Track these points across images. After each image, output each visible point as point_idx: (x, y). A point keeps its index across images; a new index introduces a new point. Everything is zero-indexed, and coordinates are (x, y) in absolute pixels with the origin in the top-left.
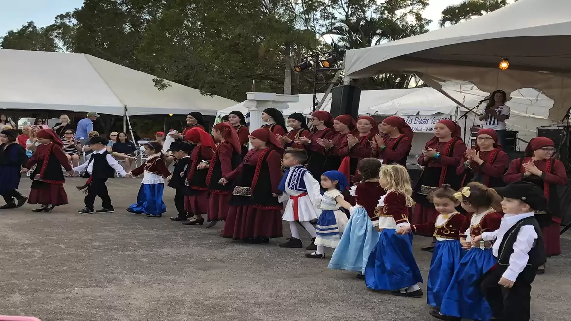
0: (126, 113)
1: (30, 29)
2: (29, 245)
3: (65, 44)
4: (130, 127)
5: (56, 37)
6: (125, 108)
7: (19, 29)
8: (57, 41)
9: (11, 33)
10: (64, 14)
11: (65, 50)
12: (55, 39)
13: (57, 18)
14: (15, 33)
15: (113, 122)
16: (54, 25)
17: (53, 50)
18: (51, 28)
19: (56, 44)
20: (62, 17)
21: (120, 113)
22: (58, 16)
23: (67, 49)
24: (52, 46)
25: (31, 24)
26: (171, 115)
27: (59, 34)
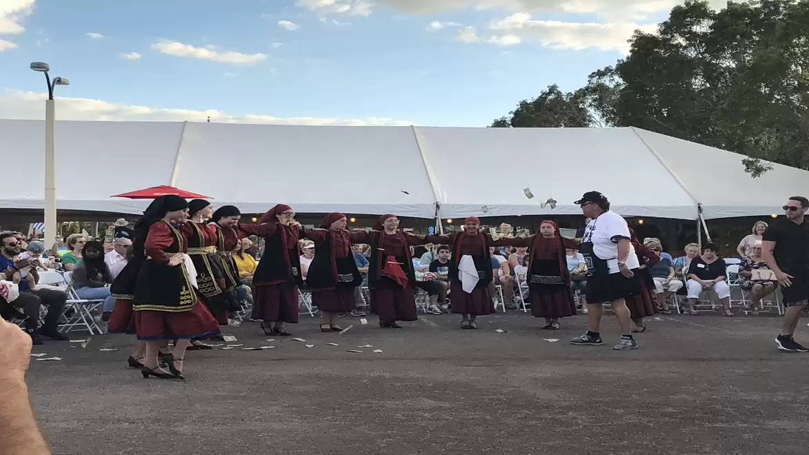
0: (701, 215)
1: (551, 97)
2: (569, 408)
3: (603, 116)
4: (709, 238)
5: (590, 105)
6: (699, 207)
7: (536, 97)
8: (591, 111)
9: (524, 105)
10: (602, 69)
11: (603, 125)
12: (589, 109)
13: (591, 76)
14: (530, 104)
15: (680, 231)
16: (587, 89)
17: (586, 126)
18: (583, 93)
19: (590, 116)
20: (600, 74)
21: (691, 216)
22: (593, 73)
23: (607, 122)
24: (584, 120)
25: (552, 89)
26: (774, 216)
27: (594, 100)
